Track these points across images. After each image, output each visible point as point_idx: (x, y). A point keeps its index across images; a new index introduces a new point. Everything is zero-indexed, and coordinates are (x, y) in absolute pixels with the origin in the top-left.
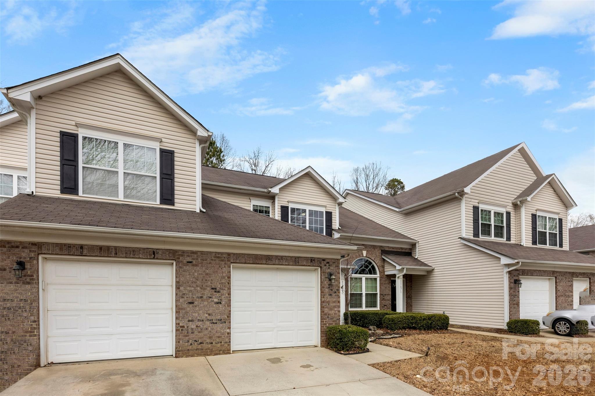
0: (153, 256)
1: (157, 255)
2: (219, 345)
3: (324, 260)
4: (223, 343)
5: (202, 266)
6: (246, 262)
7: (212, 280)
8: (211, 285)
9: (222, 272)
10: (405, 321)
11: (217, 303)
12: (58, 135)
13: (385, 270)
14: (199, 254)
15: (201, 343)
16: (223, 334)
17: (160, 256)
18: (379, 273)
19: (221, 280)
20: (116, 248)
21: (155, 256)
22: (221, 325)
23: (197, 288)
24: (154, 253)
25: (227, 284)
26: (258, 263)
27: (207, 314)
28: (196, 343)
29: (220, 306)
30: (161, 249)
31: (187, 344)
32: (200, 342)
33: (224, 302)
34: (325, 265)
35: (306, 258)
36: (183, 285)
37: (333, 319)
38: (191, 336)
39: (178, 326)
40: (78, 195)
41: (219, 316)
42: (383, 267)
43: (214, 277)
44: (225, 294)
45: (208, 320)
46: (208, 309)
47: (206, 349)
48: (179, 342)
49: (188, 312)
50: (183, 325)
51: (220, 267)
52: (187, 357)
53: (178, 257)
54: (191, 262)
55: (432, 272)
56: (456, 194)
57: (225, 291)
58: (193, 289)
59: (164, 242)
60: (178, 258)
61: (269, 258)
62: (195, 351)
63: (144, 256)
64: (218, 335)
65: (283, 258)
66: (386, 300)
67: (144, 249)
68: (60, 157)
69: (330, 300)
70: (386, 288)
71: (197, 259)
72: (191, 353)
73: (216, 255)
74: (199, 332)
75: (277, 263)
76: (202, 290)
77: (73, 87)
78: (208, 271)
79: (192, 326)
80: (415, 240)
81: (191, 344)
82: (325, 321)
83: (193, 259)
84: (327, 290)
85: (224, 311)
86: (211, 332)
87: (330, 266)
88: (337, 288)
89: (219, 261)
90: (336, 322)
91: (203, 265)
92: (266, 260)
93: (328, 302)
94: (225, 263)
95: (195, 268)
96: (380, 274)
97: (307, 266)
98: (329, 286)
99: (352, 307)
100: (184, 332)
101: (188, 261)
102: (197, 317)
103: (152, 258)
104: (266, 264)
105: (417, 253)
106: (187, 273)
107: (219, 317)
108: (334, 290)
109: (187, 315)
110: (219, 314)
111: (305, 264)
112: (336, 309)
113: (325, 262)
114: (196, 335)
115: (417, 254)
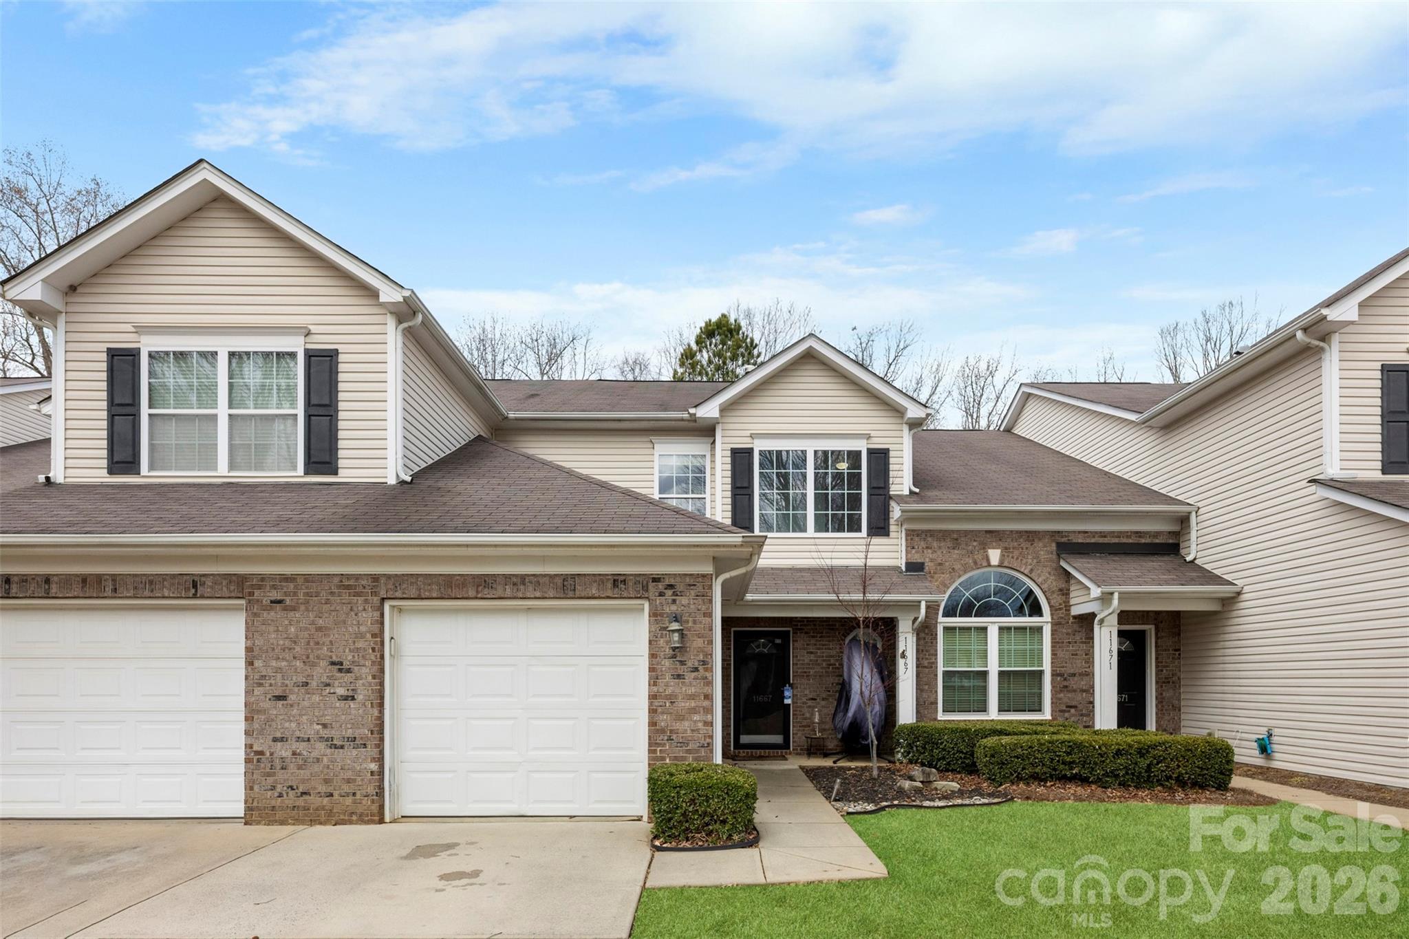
0: (193, 591)
1: (202, 589)
2: (349, 800)
3: (656, 580)
4: (358, 796)
5: (307, 610)
6: (420, 595)
7: (331, 642)
8: (330, 654)
9: (358, 621)
10: (1039, 756)
11: (346, 698)
12: (104, 356)
13: (1072, 602)
14: (300, 581)
15: (303, 794)
16: (359, 773)
17: (207, 591)
18: (1049, 612)
19: (354, 642)
20: (114, 577)
21: (196, 591)
22: (355, 752)
23: (294, 663)
24: (195, 586)
25: (371, 651)
26: (453, 596)
27: (318, 724)
28: (291, 793)
29: (352, 706)
30: (212, 575)
31: (269, 793)
32: (301, 790)
33: (361, 697)
34: (661, 594)
35: (600, 579)
36: (261, 656)
37: (688, 744)
38: (281, 775)
39: (249, 750)
40: (139, 474)
41: (351, 730)
42: (1065, 593)
43: (337, 636)
44: (364, 676)
45: (321, 739)
46: (321, 713)
47: (317, 809)
48: (252, 788)
49: (273, 720)
50: (260, 749)
51: (351, 610)
52: (269, 825)
53: (250, 592)
54: (280, 602)
55: (1236, 600)
56: (1299, 334)
57: (364, 668)
58: (284, 663)
59: (217, 559)
60: (252, 594)
61: (485, 581)
62: (288, 811)
63: (173, 593)
64: (349, 774)
65: (527, 580)
66: (1075, 691)
67: (173, 576)
68: (107, 400)
69: (677, 691)
70: (1076, 655)
71: (295, 594)
72: (279, 815)
73: (341, 581)
74: (300, 768)
75: (508, 592)
76: (308, 668)
77: (132, 253)
78: (321, 621)
79: (283, 751)
80: (1188, 504)
81: (280, 796)
82: (659, 749)
83: (286, 594)
84: (667, 663)
85: (363, 717)
86: (328, 767)
87: (677, 595)
88: (701, 657)
89: (349, 596)
90: (697, 753)
91: (310, 608)
92: (478, 586)
93: (672, 698)
94: (366, 601)
95: (292, 614)
96: (1052, 615)
97: (604, 598)
98: (674, 651)
99: (955, 711)
100: (262, 765)
101: (272, 599)
102: (294, 731)
103: (191, 596)
104: (476, 598)
105: (1195, 543)
106: (272, 629)
107: (349, 733)
108: (690, 664)
109: (270, 726)
110: (349, 726)
111: (594, 592)
112: (696, 717)
113: (660, 587)
114: (293, 775)
115: (1193, 547)
